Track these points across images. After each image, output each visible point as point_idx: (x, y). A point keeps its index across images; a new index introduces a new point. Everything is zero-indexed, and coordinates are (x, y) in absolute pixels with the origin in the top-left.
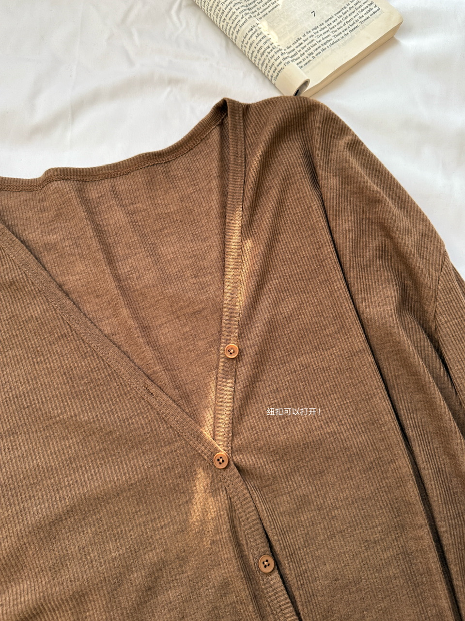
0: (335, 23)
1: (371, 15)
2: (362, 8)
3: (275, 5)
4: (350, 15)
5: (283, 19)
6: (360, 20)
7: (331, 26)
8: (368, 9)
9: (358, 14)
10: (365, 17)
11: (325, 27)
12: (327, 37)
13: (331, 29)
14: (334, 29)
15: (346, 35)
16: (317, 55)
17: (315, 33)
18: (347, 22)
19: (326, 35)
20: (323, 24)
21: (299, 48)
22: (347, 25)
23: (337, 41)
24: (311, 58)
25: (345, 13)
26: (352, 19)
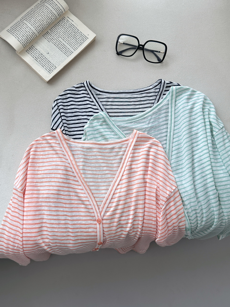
0: (44, 60)
1: (48, 71)
2: (51, 68)
4: (48, 64)
5: (44, 44)
8: (50, 70)
9: (48, 67)
10: (47, 69)
11: (43, 57)
12: (39, 58)
14: (42, 60)
15: (40, 64)
16: (31, 55)
17: (39, 54)
18: (45, 64)
21: (34, 50)
23: (37, 61)
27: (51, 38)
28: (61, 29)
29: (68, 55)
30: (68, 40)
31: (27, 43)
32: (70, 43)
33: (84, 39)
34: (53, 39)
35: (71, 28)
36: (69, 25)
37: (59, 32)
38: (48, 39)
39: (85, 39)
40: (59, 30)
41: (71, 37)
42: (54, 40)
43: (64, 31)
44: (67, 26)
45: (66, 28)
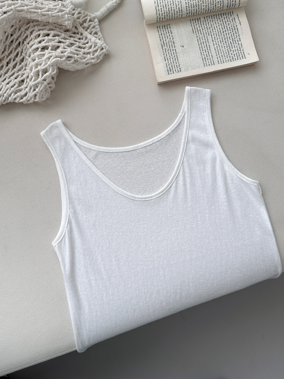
0: (172, 52)
1: (167, 69)
2: (173, 67)
3: (194, 32)
4: (173, 61)
5: (185, 31)
6: (168, 63)
7: (172, 50)
8: (172, 69)
9: (171, 64)
10: (168, 66)
11: (172, 48)
12: (167, 45)
13: (170, 49)
14: (169, 51)
15: (164, 54)
16: (160, 36)
17: (171, 41)
18: (170, 58)
19: (168, 46)
20: (175, 48)
21: (167, 31)
22: (168, 57)
23: (162, 48)
24: (159, 34)
25: (175, 59)
26: (171, 61)
27: (199, 29)
28: (219, 25)
29: (205, 64)
30: (219, 44)
31: (165, 18)
32: (218, 50)
33: (239, 56)
34: (200, 31)
35: (233, 31)
36: (232, 26)
37: (214, 27)
38: (195, 28)
39: (241, 56)
40: (216, 25)
41: (225, 44)
42: (201, 34)
43: (221, 30)
44: (229, 25)
45: (226, 27)
